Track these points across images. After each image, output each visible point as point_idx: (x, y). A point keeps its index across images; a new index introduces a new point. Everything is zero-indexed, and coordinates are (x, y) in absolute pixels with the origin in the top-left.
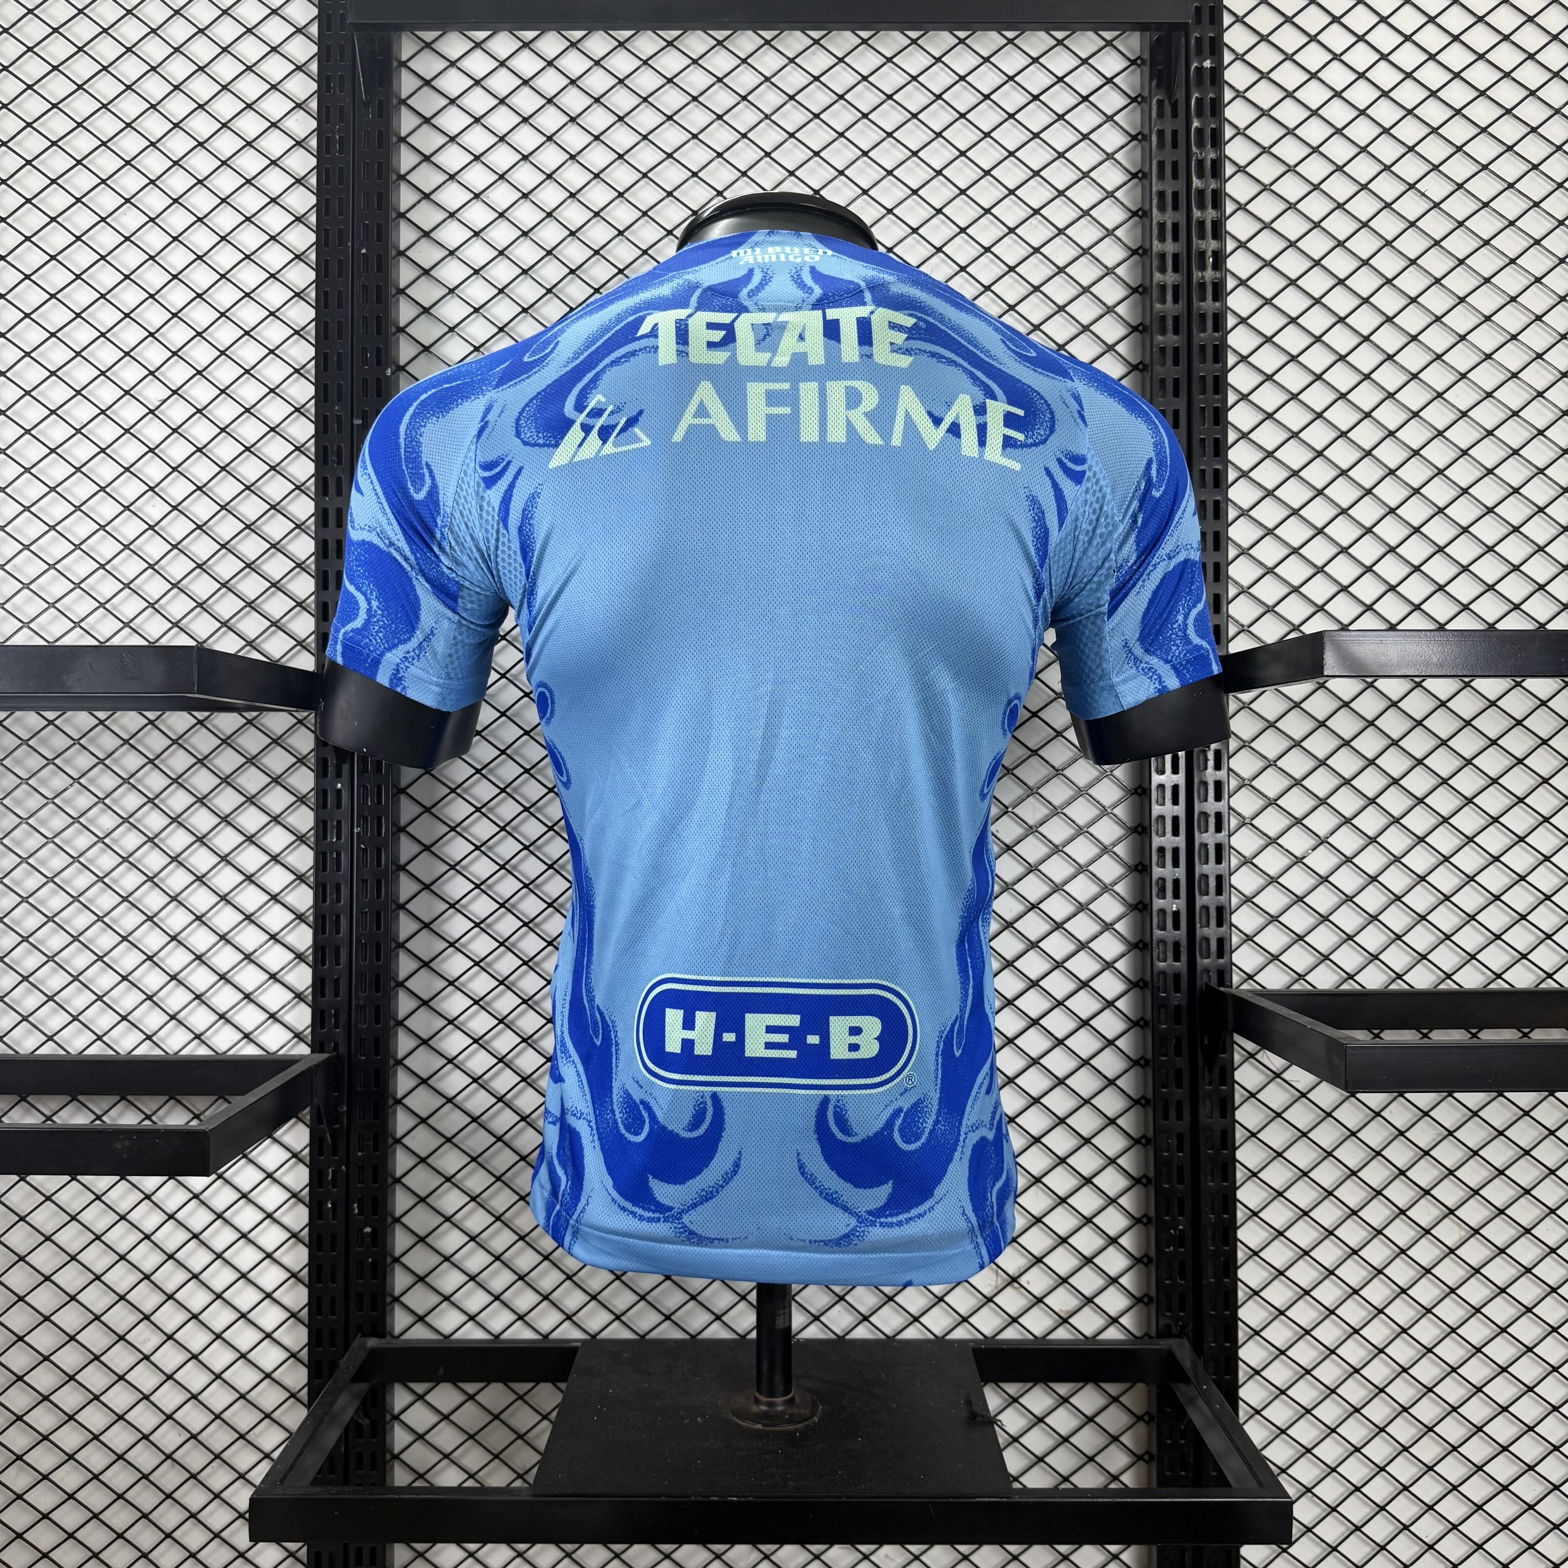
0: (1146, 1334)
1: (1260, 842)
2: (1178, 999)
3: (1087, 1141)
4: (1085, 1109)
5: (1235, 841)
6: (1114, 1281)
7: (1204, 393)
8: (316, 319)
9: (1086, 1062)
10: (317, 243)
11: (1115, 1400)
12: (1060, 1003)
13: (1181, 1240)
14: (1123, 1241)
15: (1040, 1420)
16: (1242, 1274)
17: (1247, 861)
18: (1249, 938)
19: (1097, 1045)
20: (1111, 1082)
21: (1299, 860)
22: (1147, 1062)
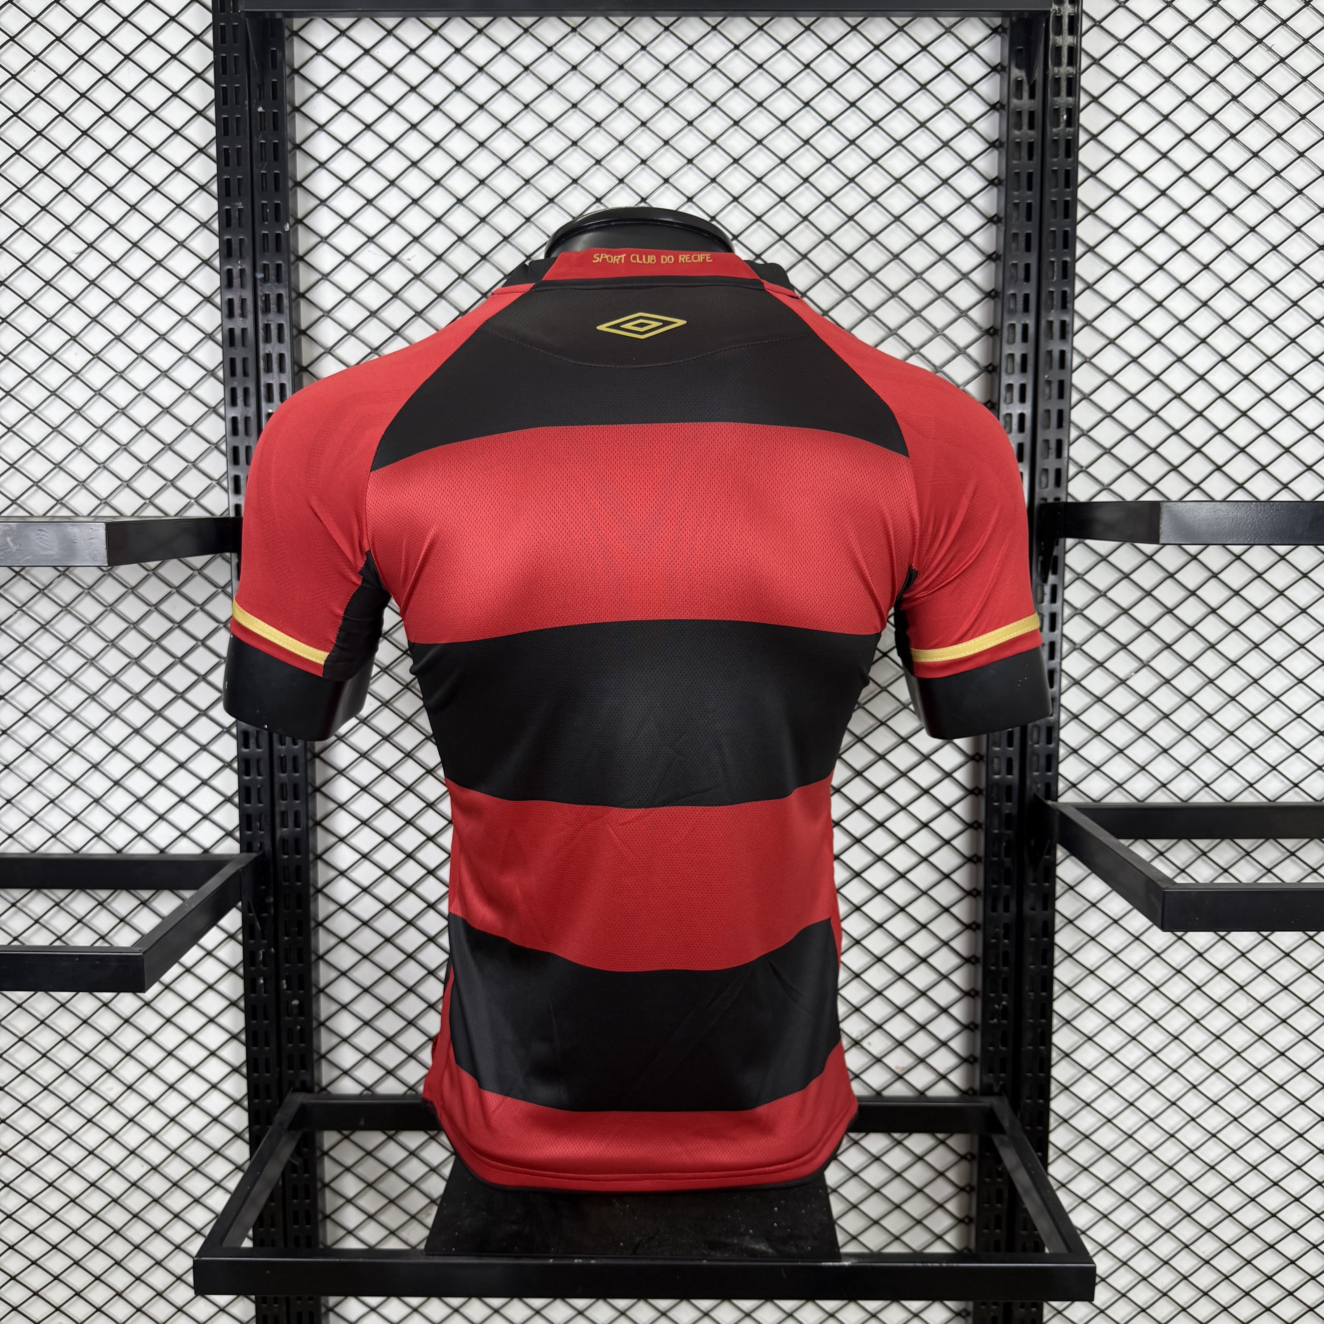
0: (971, 1089)
1: (1089, 664)
2: (1009, 807)
3: (924, 926)
4: (924, 899)
5: (1066, 664)
6: (944, 1044)
7: (1054, 247)
8: (218, 175)
9: (925, 859)
10: (216, 100)
11: (942, 1142)
12: (903, 808)
13: (1004, 1013)
14: (954, 1011)
15: (877, 1159)
16: (1056, 1039)
17: (1076, 682)
18: (1075, 751)
19: (936, 843)
20: (947, 876)
21: (1123, 682)
22: (979, 859)
